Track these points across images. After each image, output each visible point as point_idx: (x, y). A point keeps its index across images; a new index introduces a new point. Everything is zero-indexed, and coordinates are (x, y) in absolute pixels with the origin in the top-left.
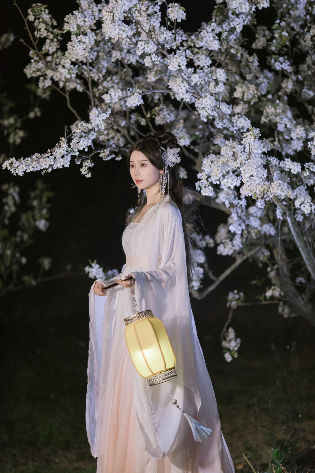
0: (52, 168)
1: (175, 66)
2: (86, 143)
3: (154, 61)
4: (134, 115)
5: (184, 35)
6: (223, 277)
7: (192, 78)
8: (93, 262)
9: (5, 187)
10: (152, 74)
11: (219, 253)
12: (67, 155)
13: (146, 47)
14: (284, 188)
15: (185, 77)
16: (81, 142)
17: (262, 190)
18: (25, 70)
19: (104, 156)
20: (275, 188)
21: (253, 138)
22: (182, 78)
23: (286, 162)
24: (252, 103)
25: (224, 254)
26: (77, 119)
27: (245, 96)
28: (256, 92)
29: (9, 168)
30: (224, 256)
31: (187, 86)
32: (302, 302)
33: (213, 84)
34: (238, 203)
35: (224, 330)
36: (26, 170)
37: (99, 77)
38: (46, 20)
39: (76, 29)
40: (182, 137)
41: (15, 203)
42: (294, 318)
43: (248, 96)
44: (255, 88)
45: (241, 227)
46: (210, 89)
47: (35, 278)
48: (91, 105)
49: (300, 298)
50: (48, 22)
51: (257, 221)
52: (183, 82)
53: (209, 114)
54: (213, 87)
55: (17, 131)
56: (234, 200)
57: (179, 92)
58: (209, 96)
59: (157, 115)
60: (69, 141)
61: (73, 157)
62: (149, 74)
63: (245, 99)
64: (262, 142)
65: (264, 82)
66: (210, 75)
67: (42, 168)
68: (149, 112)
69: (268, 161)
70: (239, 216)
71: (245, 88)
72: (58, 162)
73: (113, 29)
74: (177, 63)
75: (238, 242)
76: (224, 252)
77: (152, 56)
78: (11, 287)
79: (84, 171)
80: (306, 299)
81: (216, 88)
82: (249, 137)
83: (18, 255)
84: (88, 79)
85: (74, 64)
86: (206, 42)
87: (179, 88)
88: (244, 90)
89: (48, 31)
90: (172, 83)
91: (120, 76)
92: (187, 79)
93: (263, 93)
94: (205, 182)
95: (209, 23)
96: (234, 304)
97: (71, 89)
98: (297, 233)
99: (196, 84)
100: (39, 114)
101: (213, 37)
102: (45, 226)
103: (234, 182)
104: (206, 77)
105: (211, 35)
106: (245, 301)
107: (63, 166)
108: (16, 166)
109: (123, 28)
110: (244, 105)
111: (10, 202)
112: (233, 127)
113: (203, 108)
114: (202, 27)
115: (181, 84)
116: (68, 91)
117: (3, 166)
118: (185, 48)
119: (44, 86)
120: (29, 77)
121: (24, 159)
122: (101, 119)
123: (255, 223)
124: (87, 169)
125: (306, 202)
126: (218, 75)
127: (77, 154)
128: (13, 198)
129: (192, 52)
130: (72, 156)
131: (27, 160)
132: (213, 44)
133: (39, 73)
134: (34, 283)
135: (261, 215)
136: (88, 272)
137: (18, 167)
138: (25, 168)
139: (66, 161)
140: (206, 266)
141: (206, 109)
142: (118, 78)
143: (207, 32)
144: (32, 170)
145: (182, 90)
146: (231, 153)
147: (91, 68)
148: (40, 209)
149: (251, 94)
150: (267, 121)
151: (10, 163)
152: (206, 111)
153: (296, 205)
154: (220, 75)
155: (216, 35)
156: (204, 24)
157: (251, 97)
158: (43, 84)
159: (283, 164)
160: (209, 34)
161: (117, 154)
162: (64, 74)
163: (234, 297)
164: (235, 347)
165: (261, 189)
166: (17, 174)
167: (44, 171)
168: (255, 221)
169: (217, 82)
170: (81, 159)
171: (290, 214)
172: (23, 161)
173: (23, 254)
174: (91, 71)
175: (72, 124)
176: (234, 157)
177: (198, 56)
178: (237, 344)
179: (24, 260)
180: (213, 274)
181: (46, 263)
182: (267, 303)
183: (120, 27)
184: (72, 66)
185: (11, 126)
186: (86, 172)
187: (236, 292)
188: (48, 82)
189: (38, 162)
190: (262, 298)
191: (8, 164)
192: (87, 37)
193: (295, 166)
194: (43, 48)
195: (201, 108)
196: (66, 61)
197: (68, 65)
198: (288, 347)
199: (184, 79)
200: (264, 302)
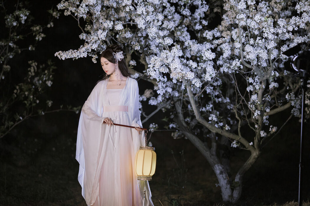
0: (78, 57)
1: (140, 12)
2: (95, 46)
3: (131, 9)
6: (150, 116)
7: (147, 18)
9: (30, 62)
11: (149, 104)
12: (85, 51)
15: (144, 17)
16: (93, 46)
22: (142, 17)
23: (190, 62)
24: (171, 31)
26: (82, 32)
27: (168, 27)
28: (173, 25)
29: (58, 56)
30: (152, 105)
31: (144, 22)
33: (156, 21)
34: (163, 80)
36: (66, 57)
40: (137, 45)
42: (178, 139)
45: (163, 91)
47: (44, 111)
52: (142, 20)
53: (153, 36)
54: (156, 23)
55: (41, 34)
56: (161, 78)
57: (140, 24)
58: (154, 27)
66: (155, 17)
69: (181, 60)
70: (163, 86)
71: (168, 23)
72: (81, 55)
74: (141, 11)
75: (160, 99)
76: (152, 103)
77: (130, 7)
79: (93, 60)
80: (190, 129)
81: (158, 23)
82: (175, 49)
83: (35, 99)
85: (87, 6)
87: (141, 22)
90: (137, 19)
92: (145, 18)
93: (177, 26)
94: (152, 69)
96: (153, 130)
97: (80, 16)
99: (148, 21)
100: (53, 26)
102: (51, 84)
106: (158, 129)
107: (84, 57)
108: (61, 55)
110: (167, 31)
112: (164, 43)
116: (79, 18)
117: (55, 54)
120: (59, 9)
122: (103, 35)
123: (169, 90)
124: (95, 59)
125: (197, 81)
127: (90, 51)
128: (34, 69)
130: (88, 52)
131: (67, 53)
133: (64, 8)
134: (43, 114)
139: (85, 54)
140: (142, 110)
141: (152, 33)
144: (69, 57)
146: (166, 56)
148: (49, 75)
153: (192, 83)
157: (171, 27)
158: (67, 14)
159: (188, 62)
163: (153, 127)
166: (61, 59)
167: (74, 58)
169: (158, 21)
170: (92, 54)
172: (65, 53)
173: (37, 98)
175: (80, 35)
176: (167, 58)
179: (38, 101)
180: (145, 114)
181: (50, 103)
182: (170, 130)
187: (154, 124)
188: (69, 13)
189: (72, 54)
190: (167, 128)
191: (58, 54)
193: (194, 64)
195: (150, 33)
198: (180, 152)
199: (143, 18)
200: (168, 130)
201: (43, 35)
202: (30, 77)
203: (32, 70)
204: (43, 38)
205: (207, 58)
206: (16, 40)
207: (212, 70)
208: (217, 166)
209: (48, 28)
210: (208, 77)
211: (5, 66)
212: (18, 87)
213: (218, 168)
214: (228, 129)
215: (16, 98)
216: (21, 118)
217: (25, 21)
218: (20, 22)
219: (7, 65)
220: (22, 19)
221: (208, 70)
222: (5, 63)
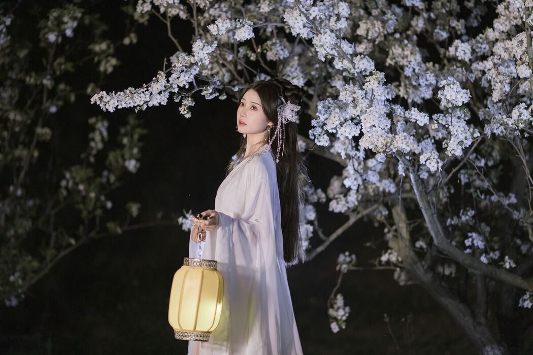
0: (147, 105)
2: (187, 78)
4: (242, 49)
6: (334, 237)
7: (310, 12)
8: (188, 213)
9: (92, 120)
10: (266, 3)
11: (331, 209)
12: (165, 91)
14: (409, 142)
15: (303, 10)
16: (182, 78)
17: (385, 143)
19: (207, 94)
20: (400, 142)
21: (376, 83)
22: (300, 10)
23: (412, 112)
24: (377, 43)
25: (337, 211)
26: (178, 50)
27: (370, 34)
28: (382, 30)
29: (98, 103)
30: (336, 214)
31: (305, 20)
32: (422, 270)
33: (334, 19)
34: (356, 154)
35: (332, 296)
36: (118, 105)
37: (206, 4)
40: (295, 77)
41: (103, 140)
42: (410, 286)
43: (372, 34)
44: (381, 25)
45: (357, 181)
46: (331, 24)
47: (121, 226)
48: (195, 36)
49: (419, 264)
51: (375, 176)
52: (300, 15)
53: (328, 53)
54: (334, 22)
55: (109, 58)
56: (351, 151)
57: (295, 26)
58: (329, 32)
59: (268, 49)
60: (168, 75)
61: (172, 94)
62: (263, 4)
63: (369, 38)
64: (387, 88)
65: (392, 19)
66: (331, 8)
67: (136, 105)
68: (260, 46)
69: (392, 109)
70: (356, 169)
71: (370, 24)
72: (153, 99)
75: (353, 198)
76: (336, 208)
78: (93, 234)
79: (183, 110)
80: (426, 267)
81: (338, 24)
82: (372, 81)
83: (103, 198)
84: (193, 5)
87: (296, 22)
88: (369, 26)
90: (288, 16)
91: (229, 4)
92: (305, 12)
93: (390, 31)
94: (320, 130)
96: (345, 268)
97: (173, 15)
98: (421, 192)
99: (315, 19)
100: (135, 41)
102: (135, 166)
103: (352, 132)
104: (326, 11)
106: (357, 265)
108: (106, 100)
110: (368, 44)
111: (98, 137)
112: (355, 69)
113: (322, 46)
115: (297, 18)
116: (170, 17)
117: (92, 99)
119: (142, 11)
121: (115, 94)
122: (205, 52)
123: (373, 178)
124: (187, 109)
125: (432, 158)
126: (340, 10)
127: (176, 90)
128: (101, 134)
130: (170, 93)
131: (120, 95)
134: (119, 231)
135: (381, 169)
136: (182, 224)
137: (108, 102)
138: (117, 104)
139: (163, 98)
140: (316, 223)
141: (325, 47)
142: (227, 6)
144: (124, 106)
145: (299, 25)
146: (351, 99)
148: (131, 148)
149: (376, 31)
150: (392, 63)
151: (100, 97)
152: (325, 49)
153: (420, 161)
154: (343, 9)
157: (376, 35)
158: (141, 8)
159: (409, 114)
161: (220, 92)
163: (345, 260)
164: (343, 316)
165: (383, 141)
166: (107, 110)
167: (138, 108)
168: (373, 176)
169: (338, 17)
170: (180, 97)
171: (413, 170)
172: (114, 96)
173: (108, 198)
176: (355, 104)
178: (346, 313)
179: (109, 205)
180: (323, 233)
181: (134, 209)
182: (382, 268)
185: (103, 52)
186: (186, 112)
187: (347, 254)
188: (148, 6)
189: (132, 98)
190: (376, 263)
191: (97, 98)
193: (423, 117)
195: (319, 46)
198: (403, 320)
199: (302, 12)
200: (378, 268)
201: (114, 61)
202: (94, 152)
204: (115, 67)
205: (449, 102)
206: (58, 73)
207: (463, 129)
208: (489, 349)
210: (454, 147)
211: (39, 130)
212: (68, 175)
213: (491, 353)
214: (511, 267)
215: (65, 198)
216: (73, 241)
217: (75, 30)
218: (62, 34)
219: (43, 127)
220: (66, 26)
221: (455, 130)
222: (40, 122)
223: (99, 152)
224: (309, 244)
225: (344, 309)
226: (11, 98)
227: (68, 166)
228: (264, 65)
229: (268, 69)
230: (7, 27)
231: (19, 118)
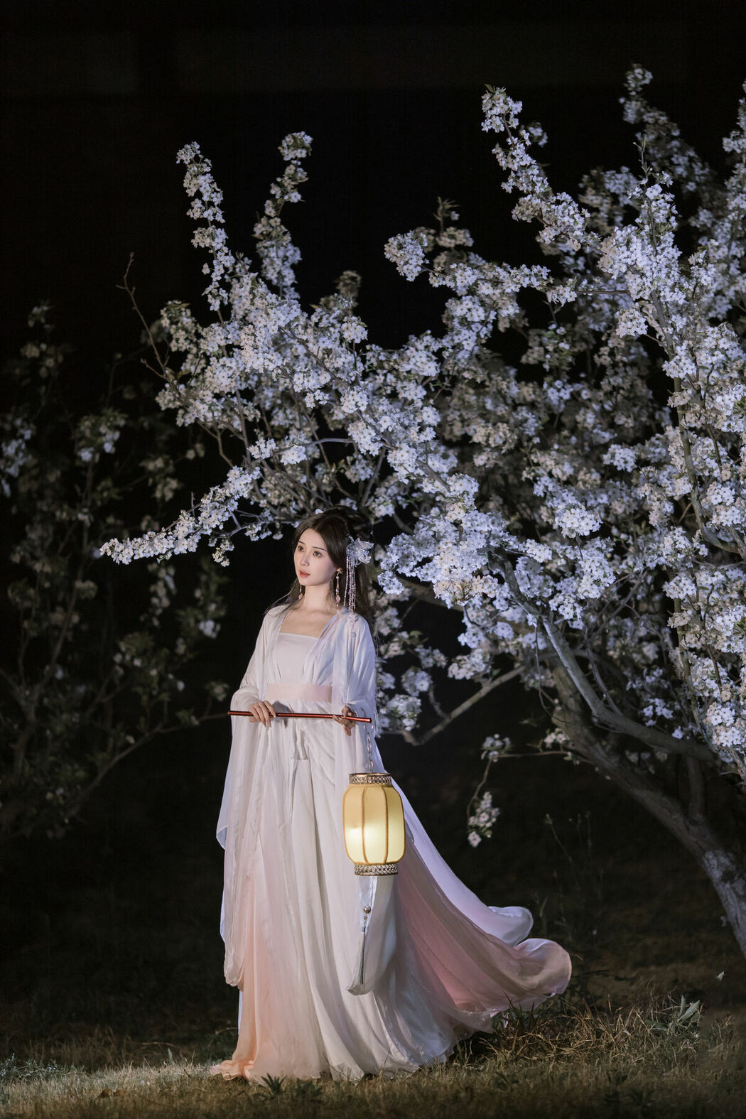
0: (173, 553)
1: (351, 407)
2: (220, 517)
3: (319, 400)
5: (382, 353)
6: (458, 712)
7: (380, 422)
11: (450, 676)
12: (194, 534)
13: (306, 382)
15: (371, 421)
16: (214, 516)
17: (461, 588)
18: (157, 399)
19: (253, 534)
20: (480, 586)
21: (462, 511)
22: (367, 421)
23: (528, 545)
24: (504, 451)
25: (459, 677)
28: (509, 435)
29: (109, 554)
30: (460, 681)
31: (374, 434)
32: (602, 753)
33: (416, 429)
35: (476, 795)
36: (134, 555)
37: (256, 415)
38: (187, 326)
39: (216, 349)
43: (496, 440)
45: (477, 637)
46: (411, 437)
47: (198, 716)
49: (598, 746)
50: (190, 329)
51: (506, 629)
52: (367, 428)
53: (412, 473)
54: (416, 434)
55: (168, 479)
57: (363, 442)
59: (346, 468)
60: (196, 514)
61: (204, 539)
63: (492, 445)
64: (487, 516)
65: (529, 418)
66: (412, 416)
67: (157, 554)
68: (334, 465)
69: (504, 542)
70: (471, 620)
71: (490, 428)
72: (180, 545)
73: (255, 359)
74: (354, 403)
75: (479, 660)
76: (458, 674)
77: (316, 394)
78: (158, 729)
79: (217, 557)
80: (608, 748)
81: (421, 435)
83: (171, 676)
85: (218, 396)
86: (415, 364)
87: (362, 436)
88: (489, 431)
89: (191, 342)
90: (353, 429)
92: (374, 423)
95: (421, 336)
96: (494, 755)
97: (224, 427)
98: (563, 648)
99: (387, 430)
100: (202, 454)
101: (428, 356)
102: (214, 630)
105: (424, 354)
107: (188, 550)
108: (119, 550)
109: (269, 356)
110: (491, 454)
112: (449, 491)
113: (401, 465)
114: (409, 342)
115: (364, 431)
116: (219, 431)
118: (385, 372)
119: (184, 423)
120: (163, 408)
121: (131, 540)
122: (242, 483)
123: (504, 632)
124: (223, 555)
125: (566, 602)
126: (425, 416)
127: (209, 532)
128: (166, 585)
129: (397, 377)
130: (202, 535)
131: (136, 542)
132: (426, 367)
133: (178, 403)
134: (196, 722)
137: (122, 551)
138: (132, 554)
139: (191, 543)
140: (431, 695)
141: (406, 465)
143: (417, 350)
144: (142, 556)
145: (366, 440)
147: (245, 401)
148: (206, 604)
149: (501, 437)
151: (111, 546)
152: (406, 468)
154: (429, 416)
155: (433, 353)
156: (413, 338)
157: (501, 442)
158: (183, 421)
160: (420, 353)
161: (274, 531)
162: (202, 411)
163: (494, 745)
164: (487, 822)
166: (121, 562)
167: (161, 557)
169: (422, 426)
170: (216, 540)
171: (547, 619)
172: (129, 543)
173: (179, 676)
174: (245, 405)
177: (405, 383)
178: (491, 818)
179: (181, 686)
180: (442, 708)
182: (547, 753)
183: (266, 354)
184: (215, 400)
185: (160, 470)
186: (221, 559)
187: (496, 736)
188: (190, 418)
189: (152, 545)
190: (539, 746)
191: (108, 548)
192: (234, 360)
194: (182, 368)
195: (397, 465)
196: (205, 393)
197: (209, 399)
199: (370, 424)
200: (542, 753)
201: (174, 484)
202: (159, 612)
203: (162, 592)
204: (176, 491)
205: (572, 531)
206: (99, 503)
208: (711, 857)
209: (187, 460)
210: (588, 588)
211: (79, 584)
212: (123, 647)
213: (714, 862)
215: (123, 679)
216: (131, 740)
217: (117, 444)
218: (100, 449)
219: (84, 581)
220: (104, 439)
221: (587, 566)
222: (80, 573)
223: (165, 610)
224: (417, 723)
225: (490, 814)
226: (42, 539)
227: (122, 634)
228: (341, 490)
229: (347, 494)
230: (27, 442)
231: (48, 569)
